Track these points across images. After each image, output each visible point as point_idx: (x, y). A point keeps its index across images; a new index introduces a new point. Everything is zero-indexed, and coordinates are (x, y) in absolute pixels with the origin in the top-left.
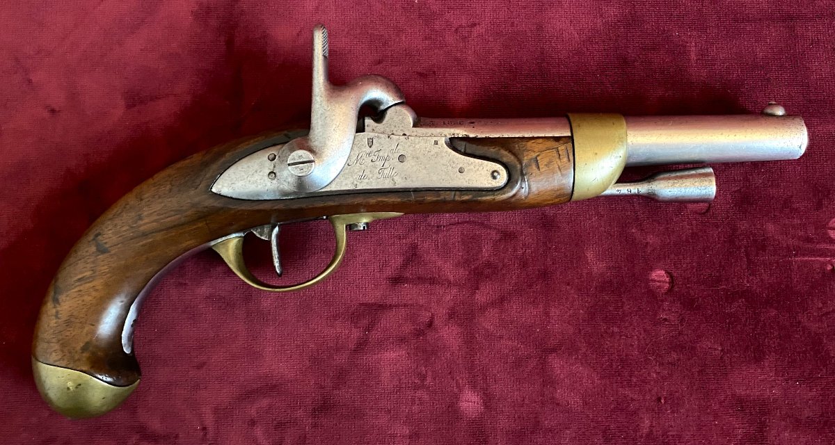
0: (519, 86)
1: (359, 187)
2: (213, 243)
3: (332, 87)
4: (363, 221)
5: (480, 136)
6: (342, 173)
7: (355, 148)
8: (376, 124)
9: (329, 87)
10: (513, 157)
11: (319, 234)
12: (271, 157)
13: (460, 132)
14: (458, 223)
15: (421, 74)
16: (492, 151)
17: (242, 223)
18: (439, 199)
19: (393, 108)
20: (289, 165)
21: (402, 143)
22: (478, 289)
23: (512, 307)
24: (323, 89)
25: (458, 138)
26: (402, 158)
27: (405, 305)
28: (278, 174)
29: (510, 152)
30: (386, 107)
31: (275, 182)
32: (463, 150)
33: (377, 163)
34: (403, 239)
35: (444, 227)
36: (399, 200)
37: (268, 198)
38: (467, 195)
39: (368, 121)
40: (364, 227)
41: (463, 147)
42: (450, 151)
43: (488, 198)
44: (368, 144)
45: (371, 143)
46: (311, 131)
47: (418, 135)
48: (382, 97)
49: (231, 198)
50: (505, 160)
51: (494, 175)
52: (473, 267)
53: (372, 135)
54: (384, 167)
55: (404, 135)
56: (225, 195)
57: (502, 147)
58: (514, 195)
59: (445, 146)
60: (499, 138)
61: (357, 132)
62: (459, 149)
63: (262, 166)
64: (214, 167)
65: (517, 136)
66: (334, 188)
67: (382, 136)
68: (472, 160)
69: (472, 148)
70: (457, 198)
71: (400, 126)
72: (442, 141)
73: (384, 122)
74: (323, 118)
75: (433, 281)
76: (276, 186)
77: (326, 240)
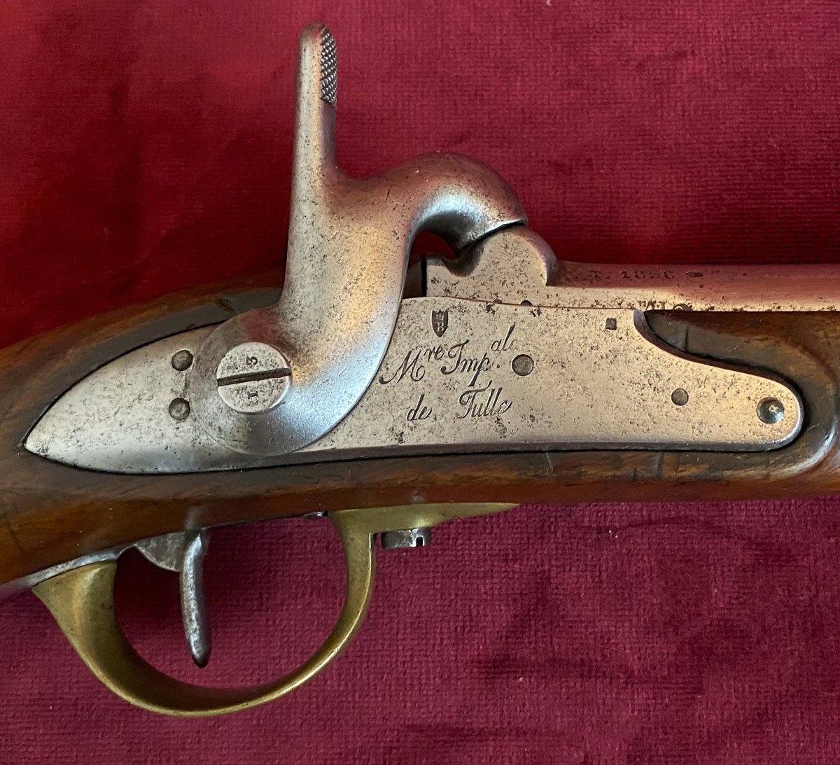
0: (790, 193)
1: (411, 440)
2: (33, 579)
3: (343, 177)
4: (416, 525)
5: (720, 307)
6: (365, 402)
7: (402, 338)
8: (455, 278)
9: (336, 180)
10: (813, 365)
11: (308, 546)
12: (180, 360)
13: (669, 299)
14: (650, 522)
15: (558, 167)
16: (756, 347)
17: (102, 531)
18: (618, 473)
19: (499, 237)
20: (221, 382)
21: (524, 326)
22: (699, 690)
23: (786, 737)
24: (319, 183)
25: (663, 312)
26: (522, 365)
27: (520, 733)
28: (193, 405)
29: (807, 349)
30: (481, 234)
31: (186, 425)
32: (680, 345)
33: (457, 376)
34: (515, 560)
35: (615, 531)
36: (513, 475)
37: (167, 469)
38: (696, 464)
39: (436, 271)
40: (419, 541)
41: (682, 336)
42: (648, 345)
43: (751, 472)
44: (435, 327)
45: (440, 323)
46: (285, 293)
47: (562, 304)
48: (472, 209)
49: (75, 467)
50: (792, 370)
51: (767, 409)
52: (688, 634)
53: (444, 303)
54: (477, 387)
55: (526, 303)
56: (57, 458)
57: (785, 337)
58: (819, 465)
59: (636, 333)
60: (769, 312)
61: (404, 297)
62: (672, 341)
63: (153, 382)
64: (35, 384)
65: (816, 307)
66: (342, 441)
67: (472, 305)
68: (707, 370)
69: (704, 339)
70: (668, 473)
71: (517, 281)
72: (627, 321)
73: (477, 271)
74: (317, 258)
75: (587, 670)
76: (191, 436)
77: (324, 562)
